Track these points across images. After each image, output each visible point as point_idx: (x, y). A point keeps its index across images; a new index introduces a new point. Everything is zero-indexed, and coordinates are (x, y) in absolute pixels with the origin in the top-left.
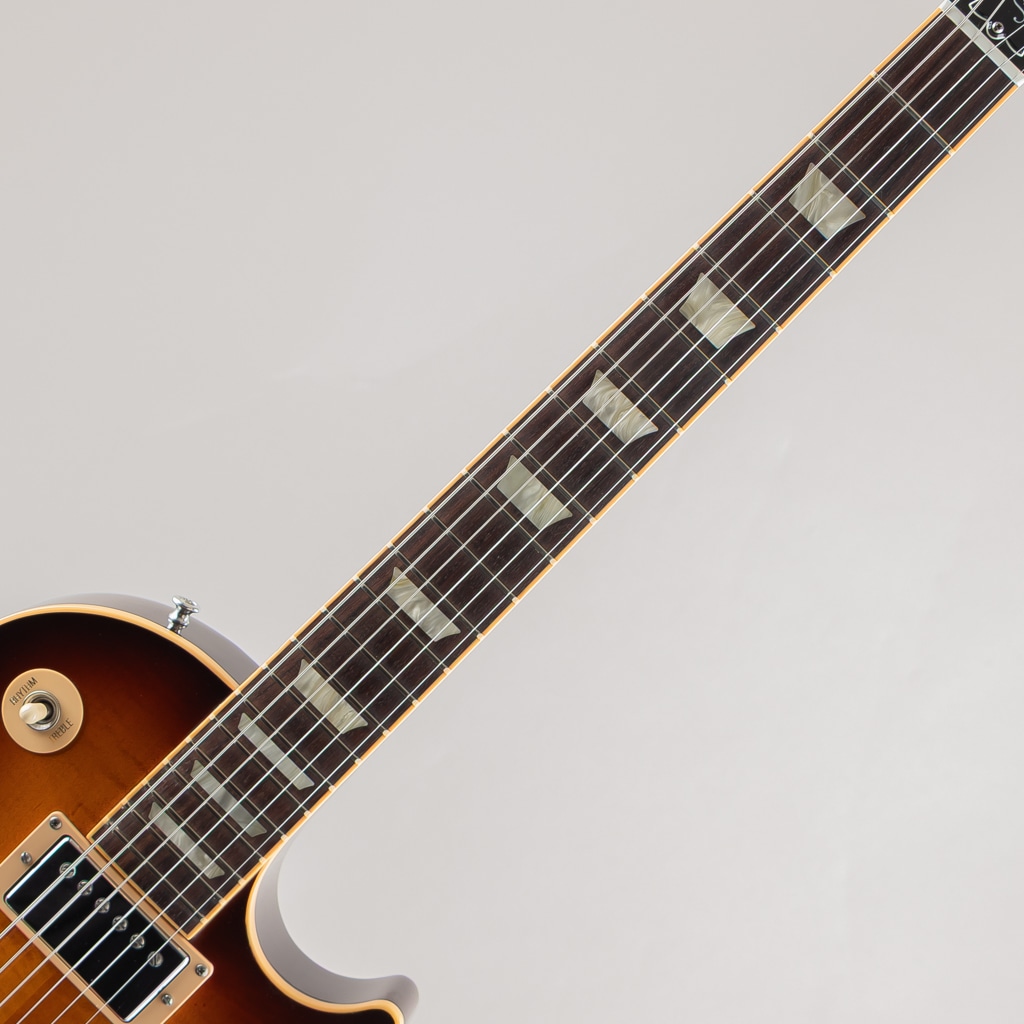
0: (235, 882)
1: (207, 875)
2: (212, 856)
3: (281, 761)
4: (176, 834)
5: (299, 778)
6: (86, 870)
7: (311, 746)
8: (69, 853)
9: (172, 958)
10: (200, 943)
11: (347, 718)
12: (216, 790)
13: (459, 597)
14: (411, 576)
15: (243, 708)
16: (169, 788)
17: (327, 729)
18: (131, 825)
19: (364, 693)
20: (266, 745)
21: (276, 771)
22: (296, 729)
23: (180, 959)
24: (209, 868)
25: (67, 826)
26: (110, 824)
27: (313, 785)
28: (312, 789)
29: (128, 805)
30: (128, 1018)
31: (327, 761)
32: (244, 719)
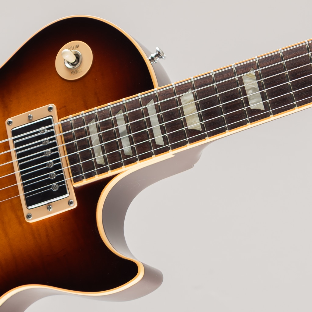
1: (97, 161)
2: (103, 153)
3: (156, 126)
4: (94, 136)
5: (159, 138)
7: (171, 127)
8: (49, 122)
9: (63, 191)
10: (79, 192)
11: (194, 122)
12: (122, 127)
13: (272, 94)
14: (257, 74)
16: (103, 114)
17: (183, 123)
18: (79, 122)
20: (153, 117)
21: (151, 130)
24: (99, 158)
25: (55, 113)
26: (71, 118)
27: (163, 144)
28: (162, 146)
29: (83, 114)
30: (30, 207)
31: (174, 137)
32: (152, 100)
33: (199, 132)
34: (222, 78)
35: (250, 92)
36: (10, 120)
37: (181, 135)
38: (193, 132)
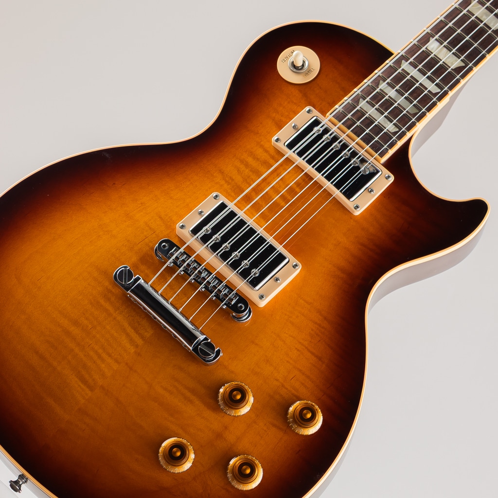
0: (404, 134)
1: (389, 130)
2: (391, 121)
3: (423, 80)
4: (372, 112)
5: (432, 87)
6: (325, 130)
7: (437, 73)
8: (316, 123)
10: (387, 165)
11: (453, 61)
15: (404, 58)
16: (367, 92)
18: (350, 107)
19: (462, 50)
21: (421, 84)
22: (429, 66)
23: (378, 171)
24: (390, 127)
25: (315, 112)
26: (338, 108)
27: (439, 90)
28: (439, 92)
29: (347, 99)
30: (352, 199)
31: (446, 80)
32: (403, 61)
33: (464, 67)
34: (451, 18)
36: (275, 138)
37: (450, 76)
38: (458, 70)
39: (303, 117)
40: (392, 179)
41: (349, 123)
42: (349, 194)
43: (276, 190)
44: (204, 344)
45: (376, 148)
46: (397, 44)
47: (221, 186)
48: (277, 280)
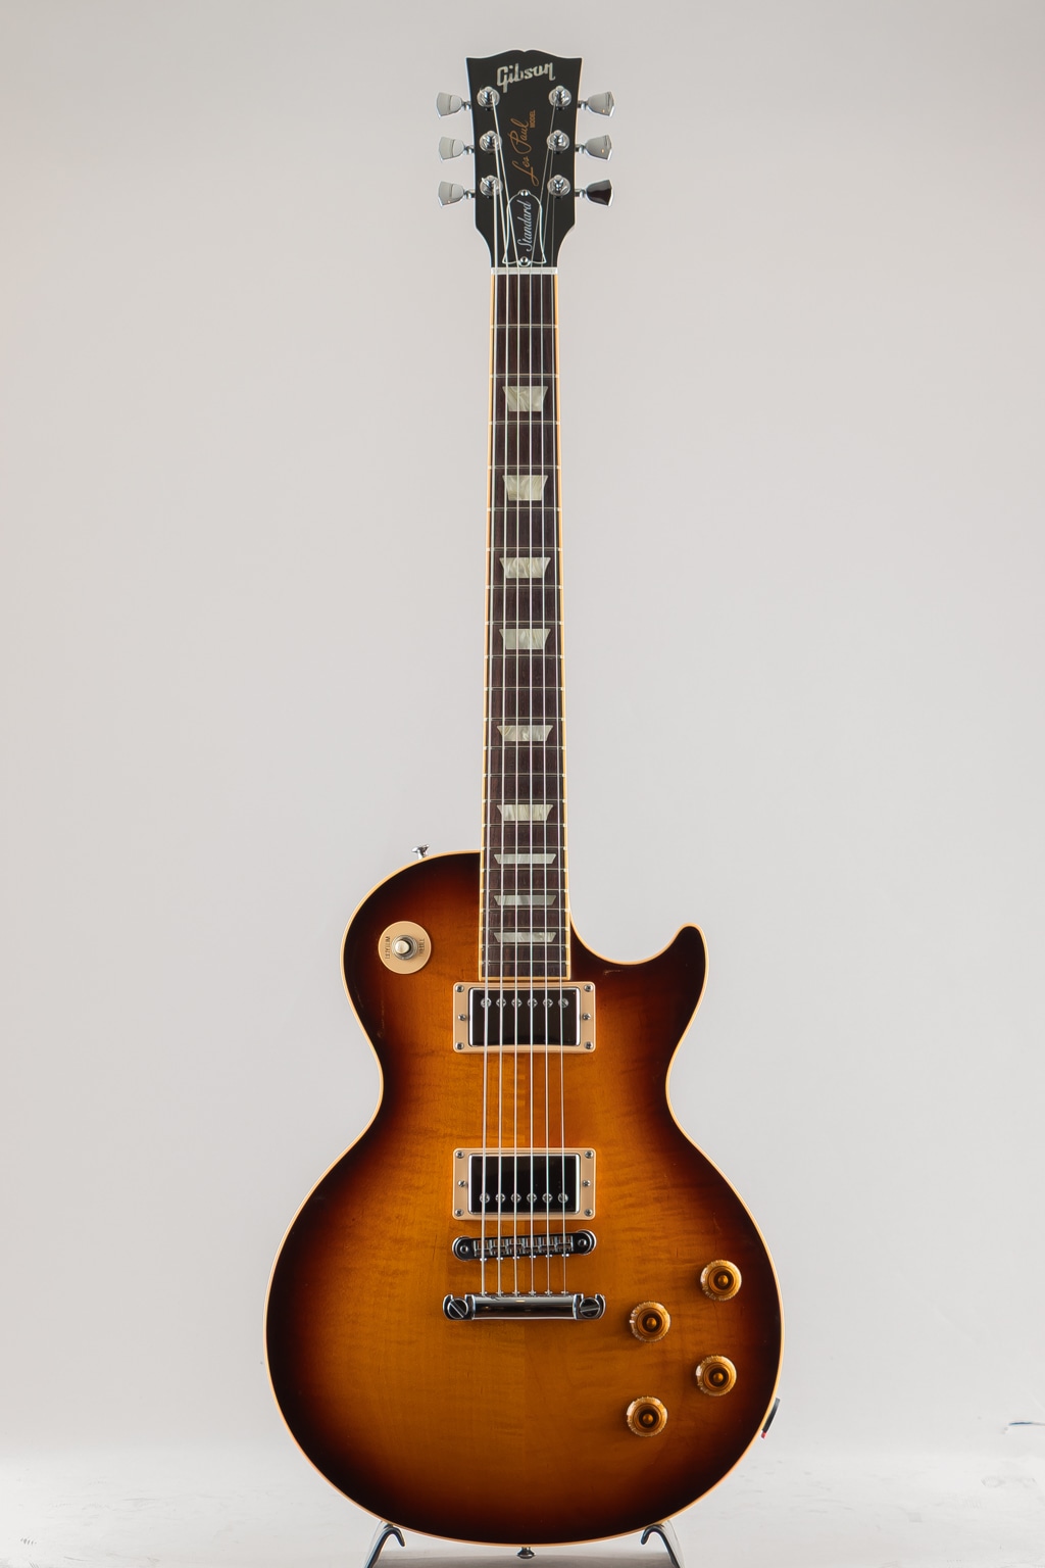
0: (564, 932)
1: (549, 941)
2: (543, 931)
3: (532, 859)
4: (517, 937)
5: (546, 859)
6: (494, 995)
7: (538, 839)
8: (479, 995)
9: (570, 995)
10: (577, 977)
11: (541, 812)
12: (516, 900)
13: (538, 711)
14: (508, 723)
15: (493, 852)
16: (495, 920)
17: (538, 826)
18: (494, 953)
19: (538, 793)
20: (518, 859)
21: (534, 865)
22: (524, 839)
23: (575, 991)
24: (547, 938)
25: (467, 985)
26: (483, 962)
27: (555, 855)
28: (557, 858)
29: (484, 945)
30: (578, 1043)
31: (552, 839)
32: (497, 856)
33: (555, 809)
34: (498, 765)
35: (524, 735)
36: (455, 1046)
37: (552, 830)
38: (552, 816)
39: (461, 1001)
40: (593, 986)
41: (507, 967)
42: (570, 1040)
43: (508, 1096)
44: (584, 1305)
45: (554, 971)
46: (472, 840)
47: (451, 1135)
48: (586, 1184)
